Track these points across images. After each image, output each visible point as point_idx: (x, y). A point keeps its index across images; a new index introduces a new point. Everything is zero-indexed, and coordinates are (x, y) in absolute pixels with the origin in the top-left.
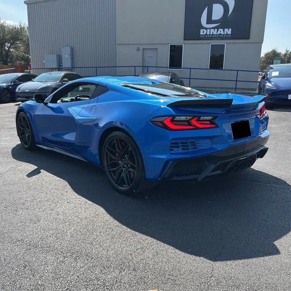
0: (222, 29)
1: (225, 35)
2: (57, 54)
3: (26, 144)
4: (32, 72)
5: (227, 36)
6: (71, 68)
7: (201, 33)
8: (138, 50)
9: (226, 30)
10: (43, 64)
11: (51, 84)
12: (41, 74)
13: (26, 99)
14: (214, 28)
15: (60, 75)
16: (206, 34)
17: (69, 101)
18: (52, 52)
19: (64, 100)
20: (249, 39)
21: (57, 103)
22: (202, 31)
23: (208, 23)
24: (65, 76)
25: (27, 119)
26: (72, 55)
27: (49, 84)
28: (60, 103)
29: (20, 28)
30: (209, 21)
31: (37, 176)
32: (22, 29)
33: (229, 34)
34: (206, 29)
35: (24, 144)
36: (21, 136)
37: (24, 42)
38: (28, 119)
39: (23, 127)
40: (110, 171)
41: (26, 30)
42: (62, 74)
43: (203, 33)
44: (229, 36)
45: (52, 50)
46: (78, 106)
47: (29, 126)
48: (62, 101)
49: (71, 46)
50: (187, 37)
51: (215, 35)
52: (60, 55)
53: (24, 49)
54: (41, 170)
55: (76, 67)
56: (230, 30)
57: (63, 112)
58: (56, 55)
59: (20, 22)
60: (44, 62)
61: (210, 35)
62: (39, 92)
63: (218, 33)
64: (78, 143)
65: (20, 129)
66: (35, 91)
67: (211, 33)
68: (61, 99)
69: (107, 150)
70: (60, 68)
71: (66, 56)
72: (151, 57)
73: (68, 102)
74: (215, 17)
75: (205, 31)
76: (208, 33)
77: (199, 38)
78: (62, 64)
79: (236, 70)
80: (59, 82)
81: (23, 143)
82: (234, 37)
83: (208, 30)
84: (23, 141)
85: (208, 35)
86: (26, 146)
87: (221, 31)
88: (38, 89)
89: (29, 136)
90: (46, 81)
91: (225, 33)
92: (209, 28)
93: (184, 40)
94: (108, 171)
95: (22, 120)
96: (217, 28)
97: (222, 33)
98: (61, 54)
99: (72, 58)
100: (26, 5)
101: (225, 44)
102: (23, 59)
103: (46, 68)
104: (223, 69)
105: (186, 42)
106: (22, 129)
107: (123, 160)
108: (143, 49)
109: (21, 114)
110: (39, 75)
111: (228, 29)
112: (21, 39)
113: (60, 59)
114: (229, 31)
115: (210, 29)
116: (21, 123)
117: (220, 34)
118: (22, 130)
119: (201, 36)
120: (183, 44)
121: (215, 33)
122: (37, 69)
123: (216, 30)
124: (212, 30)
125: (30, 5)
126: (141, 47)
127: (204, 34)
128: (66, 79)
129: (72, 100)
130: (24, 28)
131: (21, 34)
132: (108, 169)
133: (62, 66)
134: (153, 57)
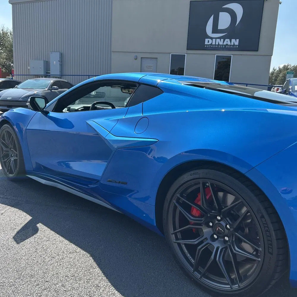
0: (229, 39)
1: (232, 46)
2: (45, 60)
3: (11, 172)
4: (14, 78)
5: (234, 47)
6: (59, 76)
7: (206, 43)
8: (136, 59)
9: (233, 40)
10: (28, 70)
11: (39, 91)
12: (25, 80)
13: (7, 108)
14: (220, 38)
15: (50, 82)
16: (211, 44)
17: (80, 109)
18: (38, 58)
19: (71, 108)
20: (257, 51)
21: (63, 112)
22: (207, 40)
23: (213, 32)
24: (54, 84)
25: (13, 135)
26: (61, 62)
27: (35, 92)
28: (66, 112)
29: (3, 33)
30: (215, 30)
31: (32, 239)
32: (5, 34)
33: (236, 45)
34: (212, 38)
35: (8, 171)
36: (4, 160)
37: (6, 48)
38: (16, 135)
39: (7, 147)
40: (179, 245)
41: (8, 36)
42: (51, 81)
43: (208, 42)
44: (236, 47)
45: (38, 55)
46: (107, 118)
47: (17, 146)
48: (69, 110)
49: (60, 51)
50: (191, 46)
51: (221, 45)
52: (47, 61)
53: (6, 55)
54: (38, 225)
55: (65, 74)
56: (238, 40)
57: (73, 126)
58: (43, 62)
59: (3, 27)
60: (29, 68)
61: (215, 45)
62: (24, 100)
63: (225, 43)
64: (110, 181)
65: (2, 149)
66: (19, 99)
67: (217, 44)
68: (69, 106)
69: (176, 202)
70: (48, 75)
71: (55, 62)
72: (150, 67)
73: (79, 111)
74: (221, 27)
75: (210, 40)
76: (214, 43)
77: (203, 47)
78: (50, 71)
79: (245, 84)
80: (47, 90)
81: (6, 170)
82: (241, 48)
83: (214, 40)
84: (6, 167)
85: (213, 45)
86: (11, 175)
87: (227, 42)
88: (22, 97)
89: (15, 161)
90: (32, 88)
91: (232, 44)
92: (214, 38)
93: (187, 49)
94: (176, 244)
95: (6, 136)
96: (224, 38)
97: (229, 43)
98: (49, 60)
99: (62, 65)
100: (11, 5)
101: (232, 55)
102: (3, 66)
103: (31, 75)
104: (229, 82)
105: (190, 52)
106: (5, 149)
107: (211, 224)
108: (141, 58)
109: (5, 128)
110: (23, 82)
111: (235, 40)
112: (3, 45)
113: (47, 65)
114: (236, 42)
115: (216, 38)
116: (4, 140)
117: (227, 45)
118: (6, 151)
119: (206, 46)
120: (186, 54)
121: (221, 43)
122: (21, 75)
123: (222, 40)
124: (218, 40)
125: (15, 5)
126: (140, 56)
127: (209, 44)
128: (55, 87)
129: (86, 109)
130: (7, 33)
131: (3, 39)
132: (177, 239)
133: (49, 73)
134: (152, 67)
